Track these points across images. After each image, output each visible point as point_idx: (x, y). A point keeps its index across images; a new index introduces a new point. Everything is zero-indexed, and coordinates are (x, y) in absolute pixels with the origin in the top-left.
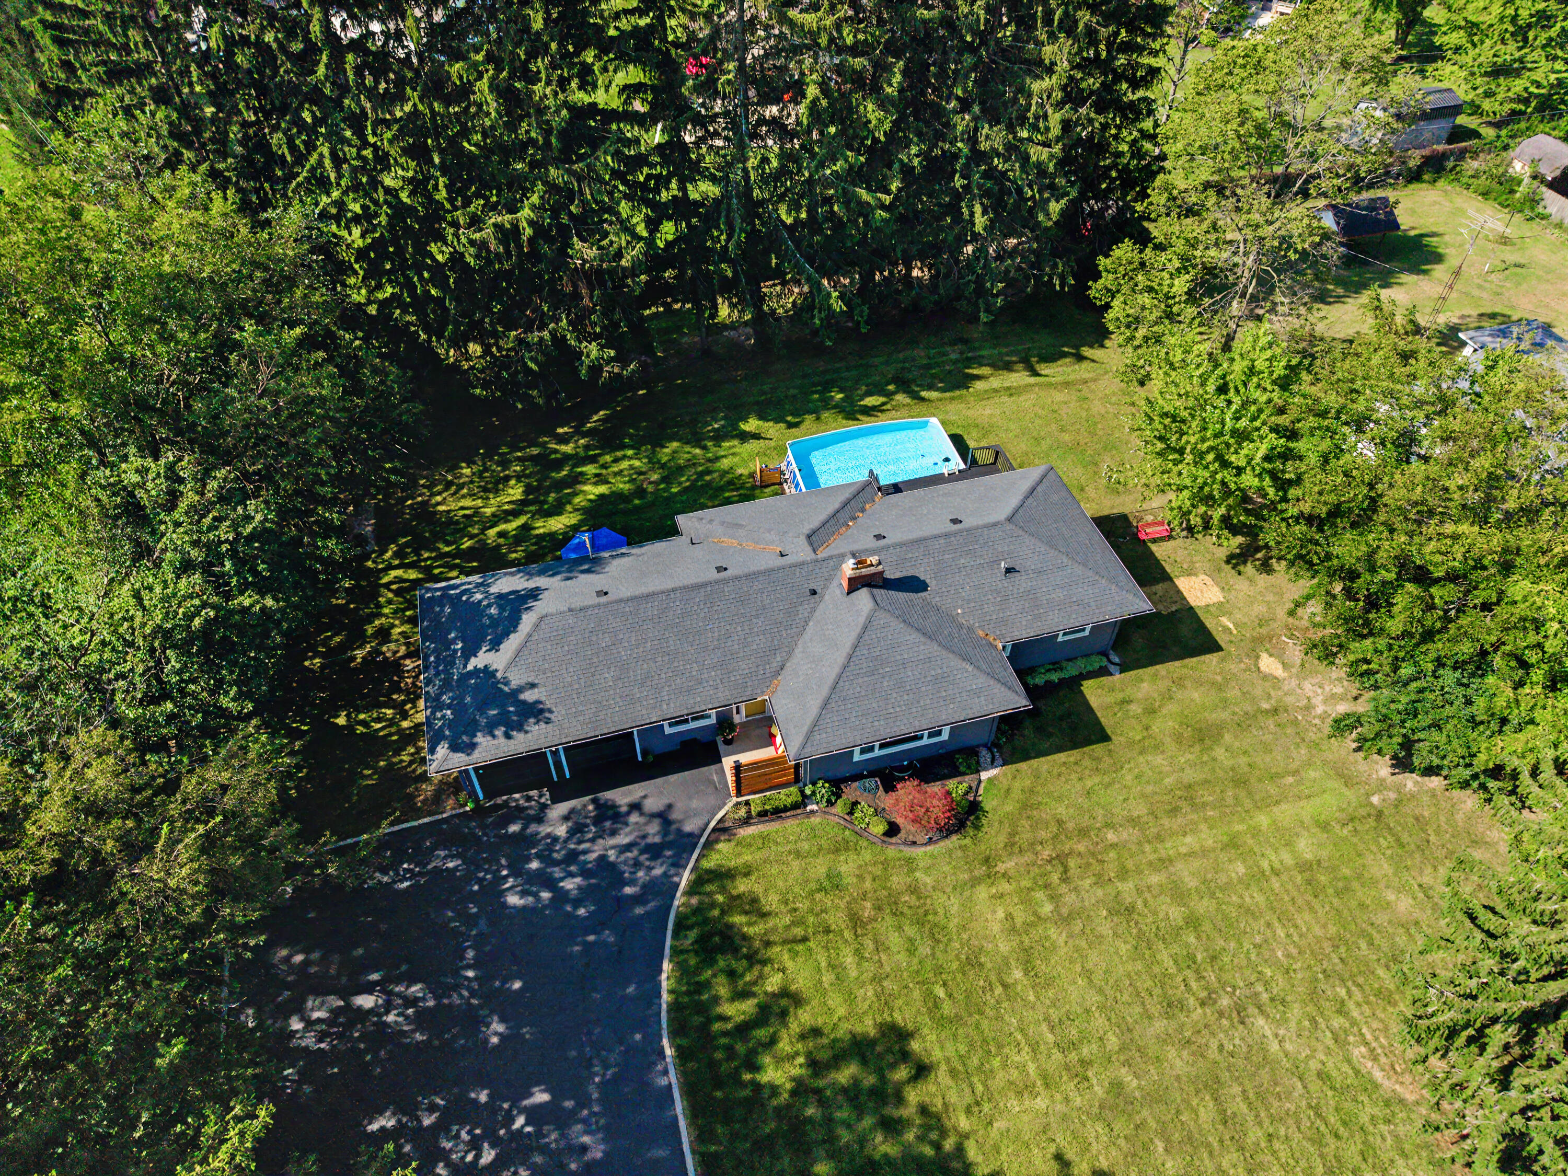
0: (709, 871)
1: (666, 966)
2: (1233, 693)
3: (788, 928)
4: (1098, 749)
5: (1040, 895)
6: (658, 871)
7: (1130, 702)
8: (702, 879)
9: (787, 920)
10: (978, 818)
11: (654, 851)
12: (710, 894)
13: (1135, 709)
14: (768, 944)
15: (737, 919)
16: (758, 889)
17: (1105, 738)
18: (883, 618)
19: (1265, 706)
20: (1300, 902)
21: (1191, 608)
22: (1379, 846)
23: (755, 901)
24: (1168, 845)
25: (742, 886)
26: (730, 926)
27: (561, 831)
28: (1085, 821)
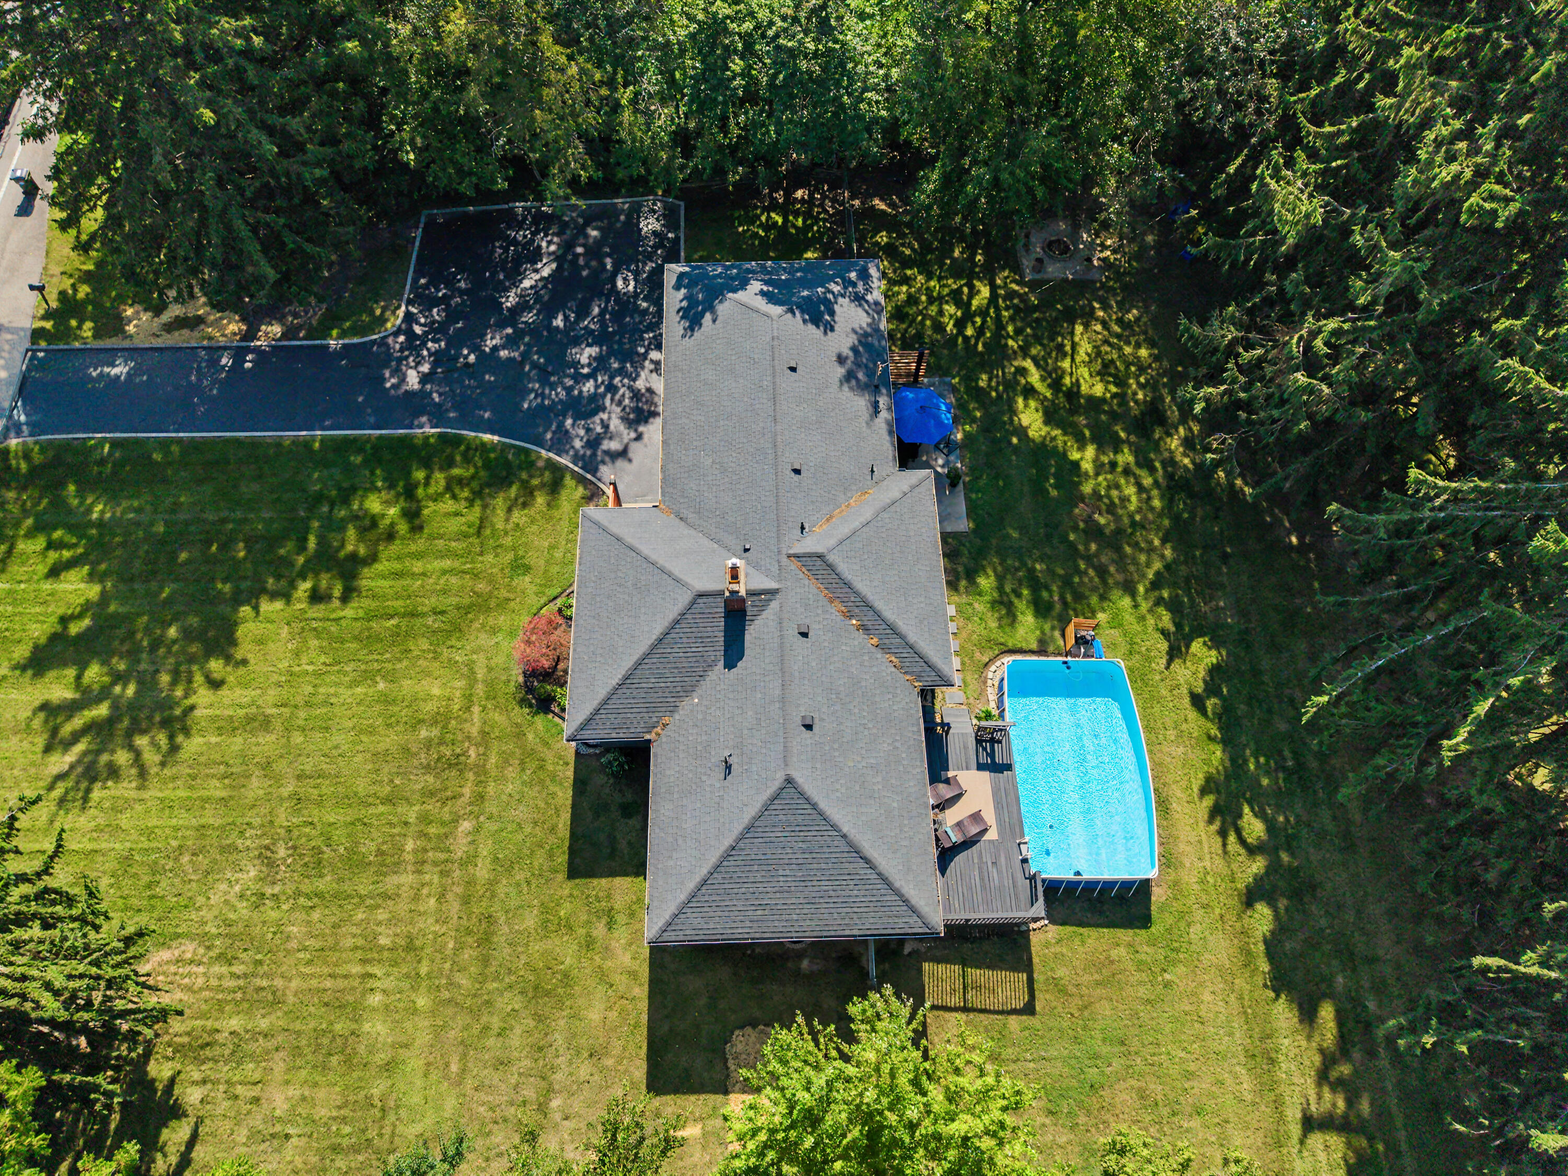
0: (562, 478)
1: (496, 438)
2: (584, 1070)
3: (493, 526)
4: (562, 859)
5: (435, 732)
6: (578, 444)
7: (610, 925)
8: (558, 472)
9: (500, 525)
10: (531, 706)
11: (593, 443)
12: (542, 475)
13: (599, 930)
14: (485, 507)
15: (513, 491)
16: (531, 511)
17: (574, 872)
18: (684, 599)
19: (555, 1103)
20: (328, 984)
21: (726, 1092)
22: (344, 1120)
23: (525, 505)
24: (436, 879)
25: (540, 500)
26: (510, 485)
27: (640, 384)
28: (491, 807)
